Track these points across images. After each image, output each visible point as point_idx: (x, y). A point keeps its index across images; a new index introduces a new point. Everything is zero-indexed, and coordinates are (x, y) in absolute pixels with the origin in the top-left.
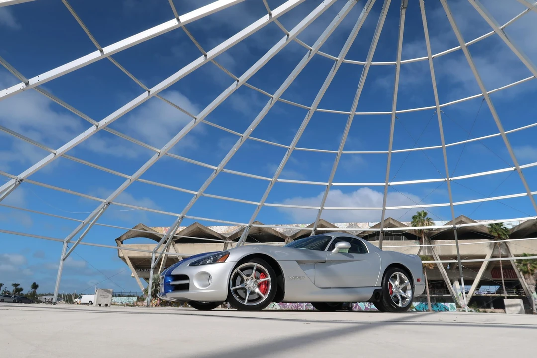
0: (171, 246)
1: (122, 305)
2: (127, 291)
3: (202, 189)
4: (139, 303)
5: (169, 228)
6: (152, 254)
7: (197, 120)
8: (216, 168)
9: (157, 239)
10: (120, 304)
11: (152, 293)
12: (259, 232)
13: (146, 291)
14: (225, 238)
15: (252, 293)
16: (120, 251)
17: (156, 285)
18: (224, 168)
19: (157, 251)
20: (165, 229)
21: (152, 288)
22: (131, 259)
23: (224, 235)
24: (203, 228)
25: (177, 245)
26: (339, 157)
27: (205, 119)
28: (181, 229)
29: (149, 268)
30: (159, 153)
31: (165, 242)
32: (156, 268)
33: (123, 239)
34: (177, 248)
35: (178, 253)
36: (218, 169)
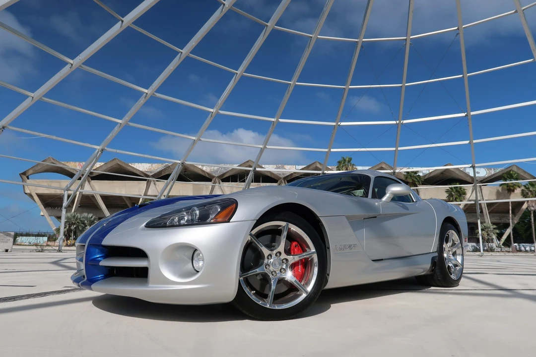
0: (87, 182)
1: (31, 245)
2: (35, 230)
3: (127, 117)
4: (50, 243)
5: (84, 163)
6: (64, 192)
7: (124, 23)
8: (146, 91)
9: (70, 175)
10: (28, 244)
11: (65, 232)
12: (185, 171)
13: (58, 230)
14: (147, 176)
15: (281, 281)
16: (26, 187)
17: (69, 224)
18: (156, 91)
19: (70, 188)
20: (79, 165)
21: (65, 228)
22: (39, 196)
23: (147, 173)
24: (123, 165)
25: (94, 182)
26: (291, 89)
27: (134, 23)
28: (98, 165)
29: (61, 206)
30: (72, 65)
31: (80, 179)
32: (69, 207)
33: (29, 174)
34: (94, 186)
35: (96, 191)
36: (149, 93)
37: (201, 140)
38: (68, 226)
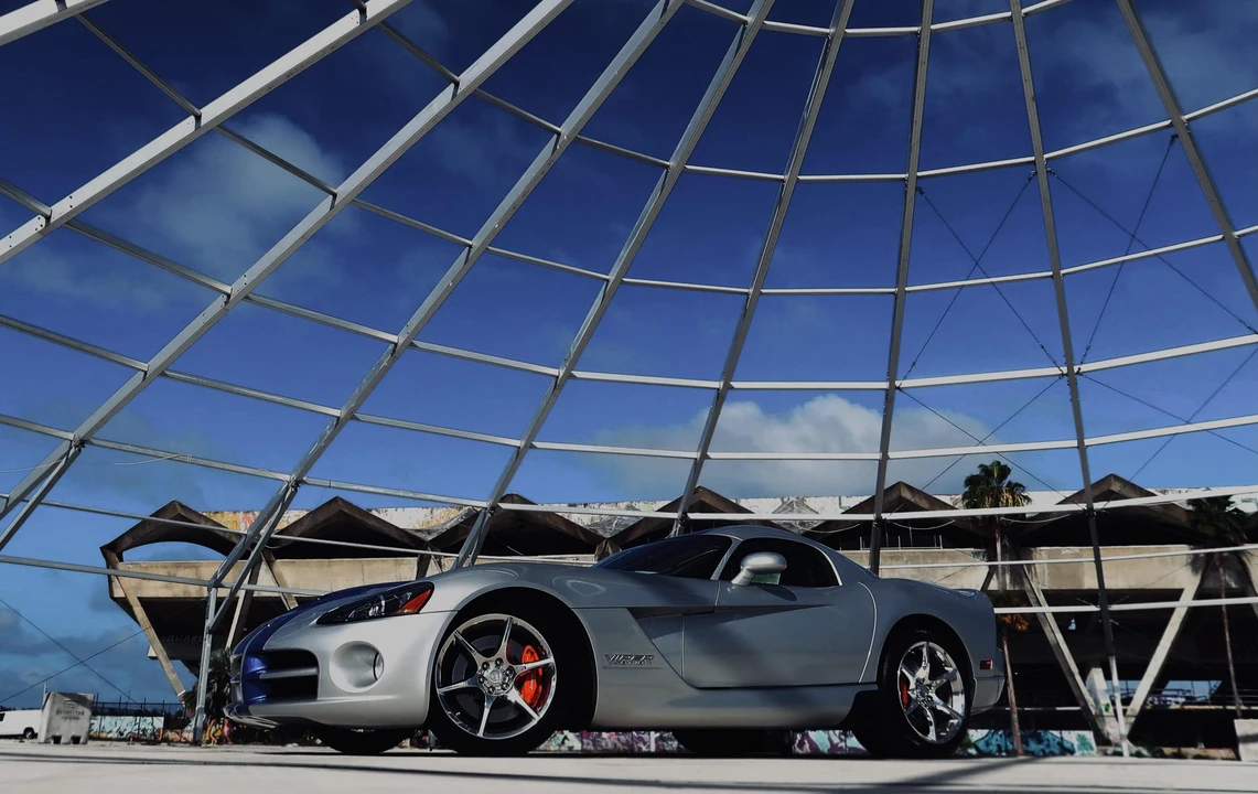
0: (264, 566)
1: (122, 739)
3: (354, 401)
4: (170, 734)
5: (257, 513)
6: (209, 590)
7: (338, 199)
8: (393, 338)
9: (224, 545)
10: (115, 735)
11: (207, 703)
12: (521, 526)
13: (191, 697)
14: (420, 544)
16: (116, 582)
17: (219, 681)
18: (417, 336)
19: (224, 582)
20: (246, 518)
21: (208, 690)
22: (148, 603)
23: (419, 535)
24: (357, 515)
25: (281, 565)
26: (751, 306)
27: (361, 196)
28: (292, 516)
30: (229, 296)
31: (245, 556)
32: (220, 632)
33: (125, 545)
34: (281, 574)
35: (285, 586)
36: (401, 342)
37: (536, 447)
38: (216, 685)
